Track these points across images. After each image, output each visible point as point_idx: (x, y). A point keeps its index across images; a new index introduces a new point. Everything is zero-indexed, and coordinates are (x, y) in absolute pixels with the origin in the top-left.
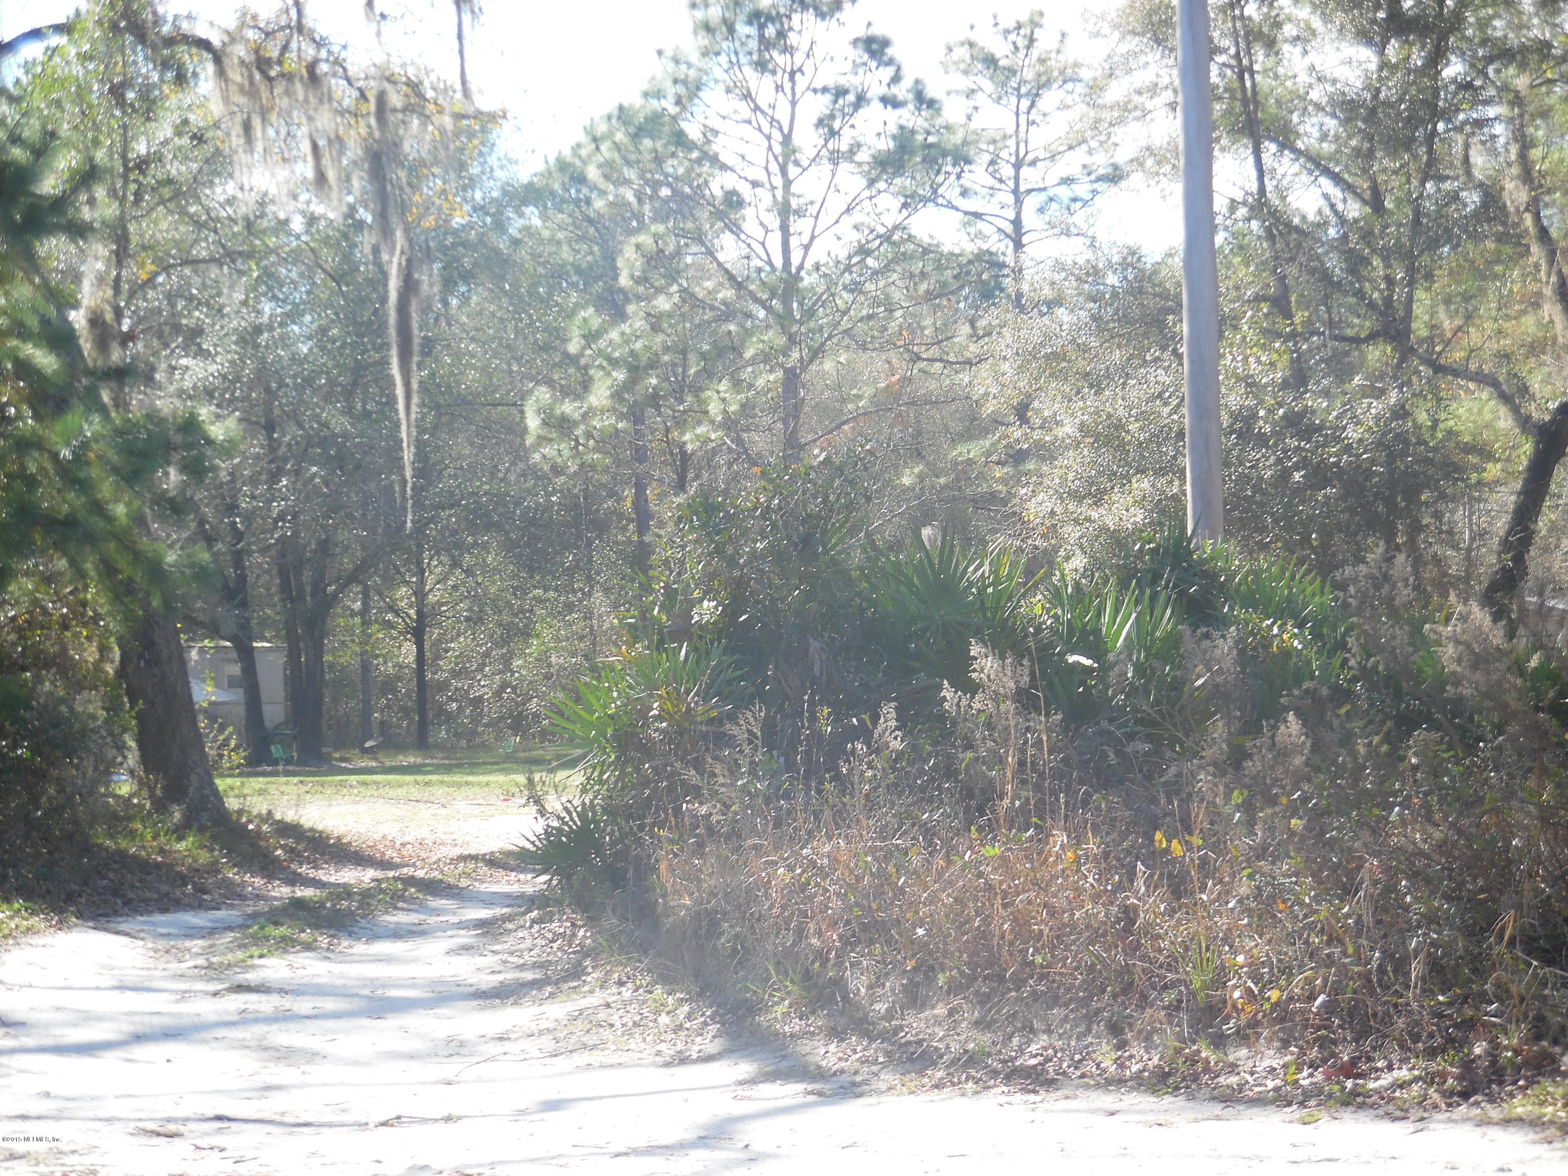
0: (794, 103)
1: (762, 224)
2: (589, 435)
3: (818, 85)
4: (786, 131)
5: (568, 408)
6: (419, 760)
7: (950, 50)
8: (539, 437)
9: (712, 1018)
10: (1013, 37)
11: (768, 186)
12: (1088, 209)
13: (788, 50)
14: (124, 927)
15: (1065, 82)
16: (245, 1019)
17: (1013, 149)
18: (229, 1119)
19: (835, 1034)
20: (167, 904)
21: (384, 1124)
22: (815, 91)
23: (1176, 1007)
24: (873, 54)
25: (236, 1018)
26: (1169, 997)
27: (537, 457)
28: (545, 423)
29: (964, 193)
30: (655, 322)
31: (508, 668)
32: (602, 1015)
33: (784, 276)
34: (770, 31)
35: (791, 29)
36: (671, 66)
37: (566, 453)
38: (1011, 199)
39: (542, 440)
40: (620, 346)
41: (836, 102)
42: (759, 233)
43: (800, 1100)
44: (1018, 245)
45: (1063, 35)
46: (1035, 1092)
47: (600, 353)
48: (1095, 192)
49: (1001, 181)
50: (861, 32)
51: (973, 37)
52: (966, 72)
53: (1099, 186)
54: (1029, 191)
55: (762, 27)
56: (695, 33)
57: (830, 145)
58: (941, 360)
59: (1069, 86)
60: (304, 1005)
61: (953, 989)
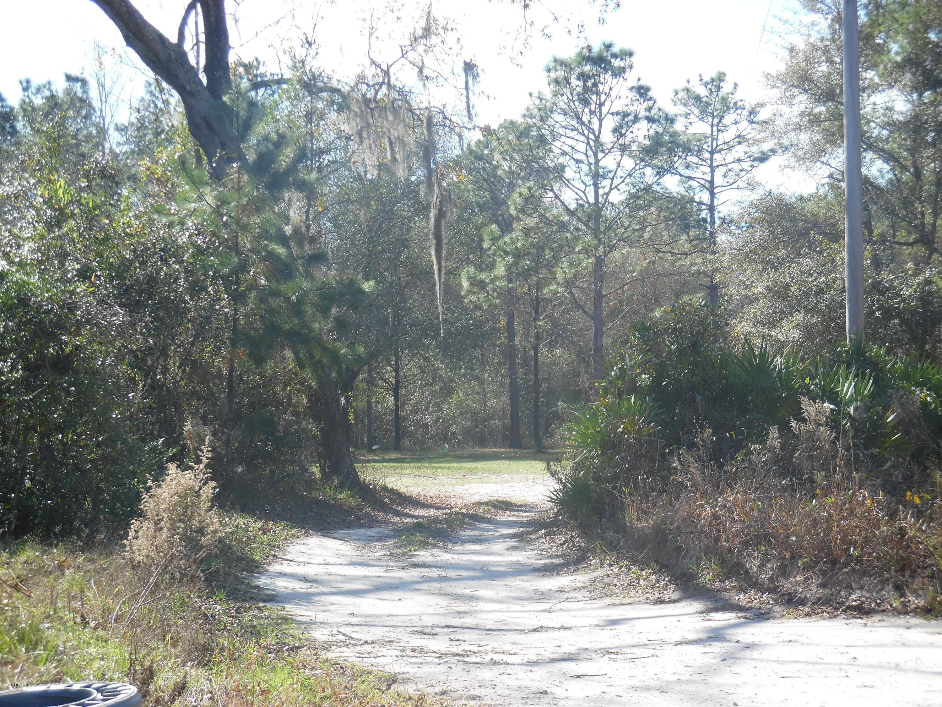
0: (601, 120)
1: (582, 182)
2: (494, 290)
3: (614, 110)
4: (597, 134)
5: (484, 276)
6: (399, 456)
7: (677, 93)
8: (468, 291)
9: (670, 581)
10: (710, 86)
11: (586, 162)
12: (749, 176)
13: (598, 94)
14: (335, 535)
15: (737, 109)
16: (425, 580)
17: (710, 144)
18: (454, 627)
19: (741, 590)
20: (349, 525)
21: (534, 630)
22: (613, 114)
23: (932, 576)
24: (641, 95)
25: (420, 580)
26: (928, 572)
27: (466, 300)
28: (472, 284)
29: (688, 167)
30: (527, 231)
31: (440, 410)
32: (607, 580)
33: (596, 209)
34: (589, 84)
35: (599, 82)
36: (537, 102)
37: (482, 299)
38: (708, 170)
39: (470, 292)
40: (509, 244)
41: (623, 120)
42: (582, 187)
43: (736, 621)
44: (712, 194)
45: (736, 84)
46: (861, 618)
47: (500, 248)
48: (753, 166)
49: (703, 160)
50: (634, 83)
51: (690, 86)
52: (685, 105)
53: (756, 164)
54: (718, 166)
55: (585, 82)
56: (549, 84)
57: (620, 142)
58: (670, 252)
59: (739, 111)
60: (452, 574)
61: (807, 568)
